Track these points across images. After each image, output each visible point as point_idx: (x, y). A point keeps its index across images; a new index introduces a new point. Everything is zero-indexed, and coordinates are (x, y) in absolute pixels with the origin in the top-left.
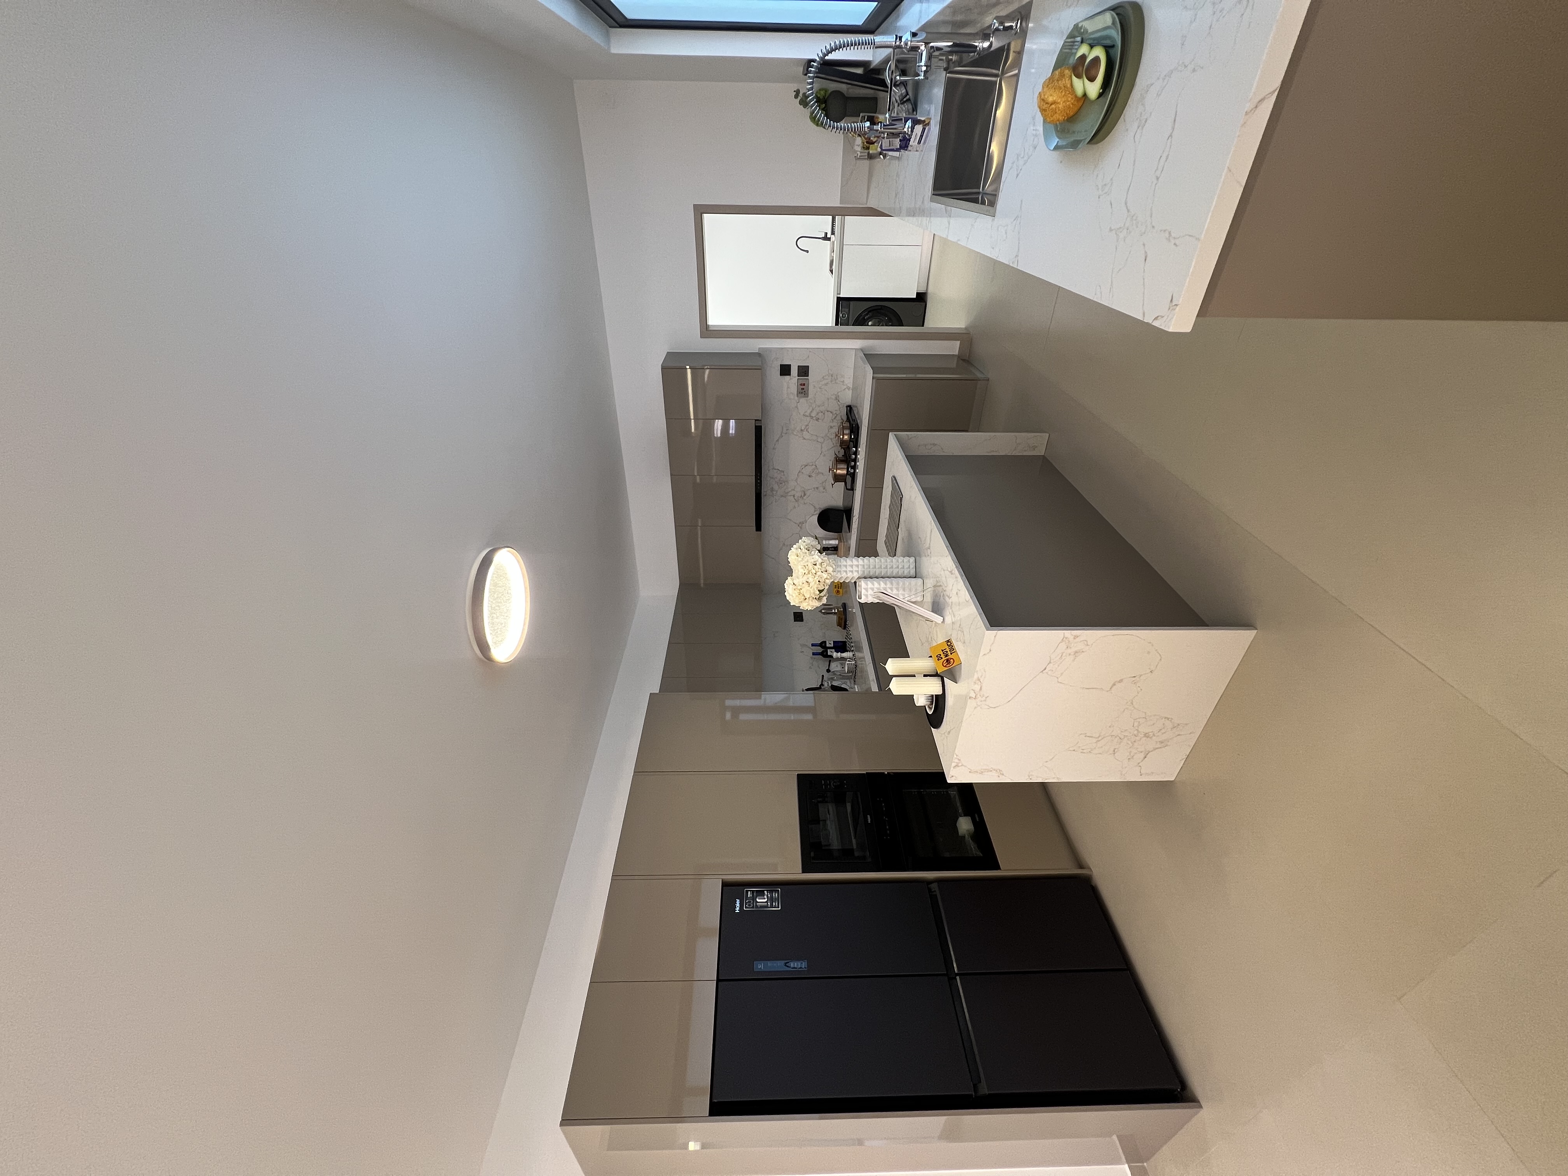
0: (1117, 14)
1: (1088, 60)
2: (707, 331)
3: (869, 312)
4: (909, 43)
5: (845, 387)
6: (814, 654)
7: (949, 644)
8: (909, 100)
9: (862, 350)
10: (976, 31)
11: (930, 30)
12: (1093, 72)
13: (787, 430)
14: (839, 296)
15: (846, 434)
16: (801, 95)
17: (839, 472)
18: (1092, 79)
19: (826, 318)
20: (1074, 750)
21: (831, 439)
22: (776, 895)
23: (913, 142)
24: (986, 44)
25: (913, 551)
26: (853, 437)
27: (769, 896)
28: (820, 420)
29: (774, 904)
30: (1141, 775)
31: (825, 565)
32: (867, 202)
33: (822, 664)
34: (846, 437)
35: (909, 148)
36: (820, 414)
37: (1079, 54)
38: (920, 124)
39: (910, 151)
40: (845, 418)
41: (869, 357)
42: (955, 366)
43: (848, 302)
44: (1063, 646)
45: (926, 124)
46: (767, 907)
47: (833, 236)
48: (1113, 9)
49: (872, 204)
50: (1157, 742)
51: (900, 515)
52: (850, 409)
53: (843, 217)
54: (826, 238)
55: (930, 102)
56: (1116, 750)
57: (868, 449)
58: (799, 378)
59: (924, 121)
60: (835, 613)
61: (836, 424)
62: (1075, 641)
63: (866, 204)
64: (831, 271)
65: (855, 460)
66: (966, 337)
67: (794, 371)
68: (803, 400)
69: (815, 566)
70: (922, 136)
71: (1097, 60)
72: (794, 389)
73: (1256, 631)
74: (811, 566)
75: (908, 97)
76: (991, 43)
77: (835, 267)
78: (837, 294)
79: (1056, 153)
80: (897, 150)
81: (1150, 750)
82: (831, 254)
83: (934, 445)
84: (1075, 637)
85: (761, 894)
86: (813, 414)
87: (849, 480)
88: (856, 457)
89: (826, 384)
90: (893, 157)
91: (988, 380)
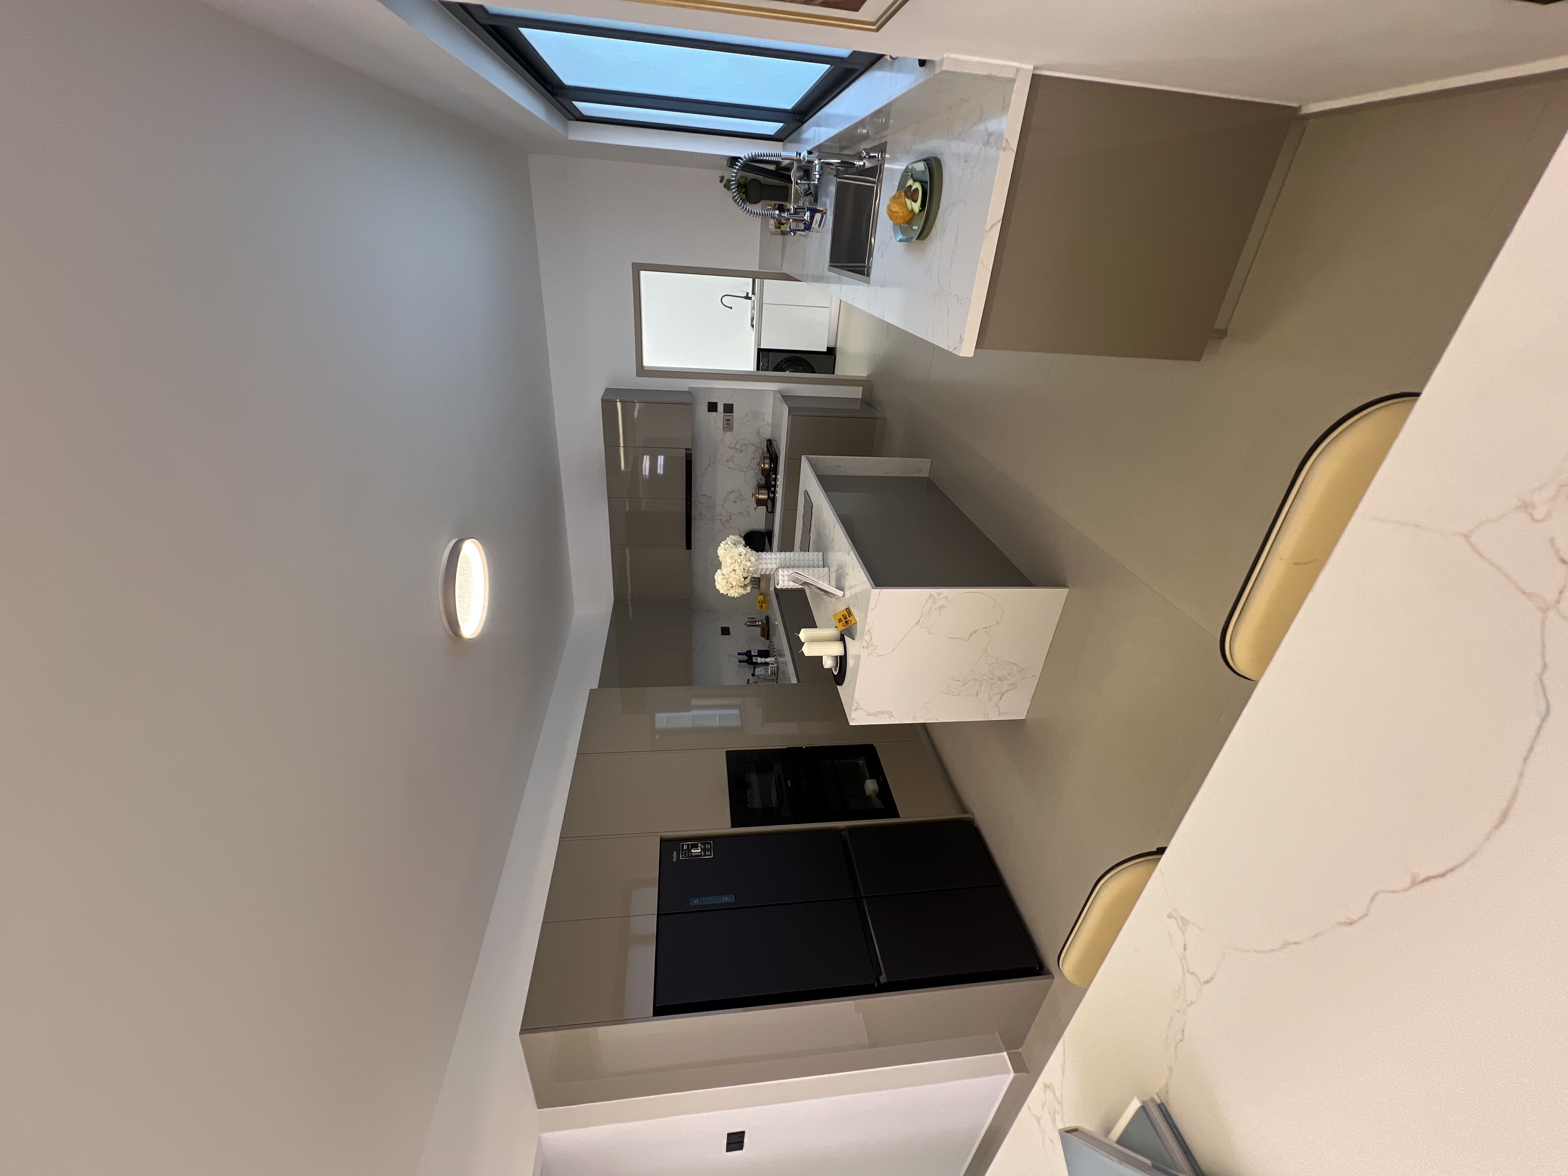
0: (927, 164)
1: (912, 189)
2: (642, 371)
3: (786, 362)
4: (806, 158)
5: (765, 423)
6: (740, 661)
7: (848, 610)
8: (811, 193)
9: (780, 392)
10: (853, 154)
11: (821, 150)
12: (915, 197)
13: (714, 460)
14: (759, 347)
15: (767, 463)
16: (725, 180)
17: (761, 497)
18: (915, 201)
19: (749, 364)
20: (947, 693)
21: (753, 469)
22: (709, 846)
23: (815, 225)
24: (861, 163)
25: (822, 547)
26: (772, 466)
27: (703, 847)
28: (743, 452)
29: (707, 853)
30: (1000, 715)
31: (748, 555)
32: (781, 268)
33: (747, 671)
34: (767, 466)
35: (812, 230)
36: (744, 446)
37: (908, 184)
38: (819, 212)
39: (812, 232)
40: (766, 450)
41: (786, 398)
42: (859, 408)
43: (767, 353)
44: (930, 602)
45: (823, 213)
46: (701, 856)
47: (753, 296)
48: (925, 160)
49: (786, 270)
50: (1008, 685)
51: (811, 521)
52: (770, 442)
53: (762, 280)
54: (747, 297)
55: (827, 196)
56: (979, 692)
57: (785, 475)
58: (725, 414)
59: (822, 211)
60: (759, 626)
61: (758, 456)
62: (939, 597)
63: (781, 270)
64: (753, 326)
65: (775, 486)
66: (866, 384)
67: (720, 408)
68: (728, 434)
69: (740, 557)
70: (821, 222)
71: (917, 189)
72: (720, 424)
73: (1068, 589)
74: (737, 556)
75: (810, 191)
76: (864, 164)
77: (756, 322)
78: (758, 346)
79: (901, 243)
80: (802, 230)
81: (1004, 692)
82: (751, 312)
83: (840, 466)
84: (939, 594)
85: (696, 846)
86: (738, 447)
87: (769, 504)
88: (776, 483)
89: (748, 421)
90: (801, 235)
91: (886, 419)
